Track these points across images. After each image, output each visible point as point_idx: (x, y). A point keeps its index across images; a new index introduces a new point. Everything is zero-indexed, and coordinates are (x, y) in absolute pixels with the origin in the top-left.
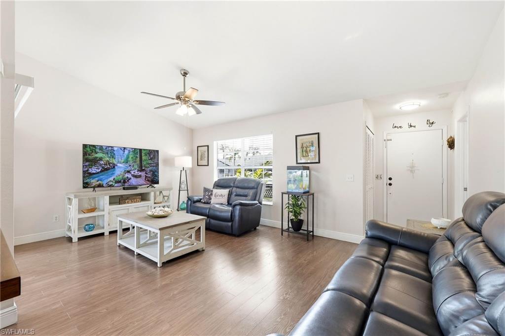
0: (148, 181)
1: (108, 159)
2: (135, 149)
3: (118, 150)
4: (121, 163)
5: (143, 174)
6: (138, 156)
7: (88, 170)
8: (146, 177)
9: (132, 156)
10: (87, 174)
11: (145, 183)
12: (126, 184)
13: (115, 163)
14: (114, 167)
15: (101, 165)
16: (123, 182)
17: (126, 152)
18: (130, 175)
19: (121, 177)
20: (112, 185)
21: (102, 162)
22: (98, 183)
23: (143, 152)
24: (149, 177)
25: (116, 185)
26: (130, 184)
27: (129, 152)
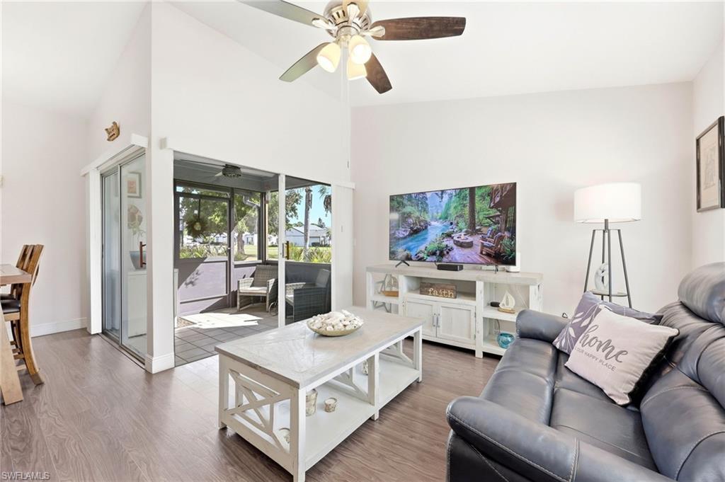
0: (488, 255)
1: (417, 214)
2: (461, 189)
3: (432, 196)
4: (436, 220)
5: (476, 240)
6: (467, 202)
7: (394, 234)
8: (483, 246)
9: (455, 205)
10: (394, 240)
11: (481, 260)
12: (445, 259)
13: (428, 220)
14: (426, 227)
15: (409, 225)
16: (440, 253)
17: (446, 197)
18: (452, 241)
19: (436, 245)
20: (423, 258)
21: (410, 220)
22: (405, 253)
23: (478, 193)
24: (491, 248)
25: (429, 259)
26: (450, 259)
27: (451, 198)
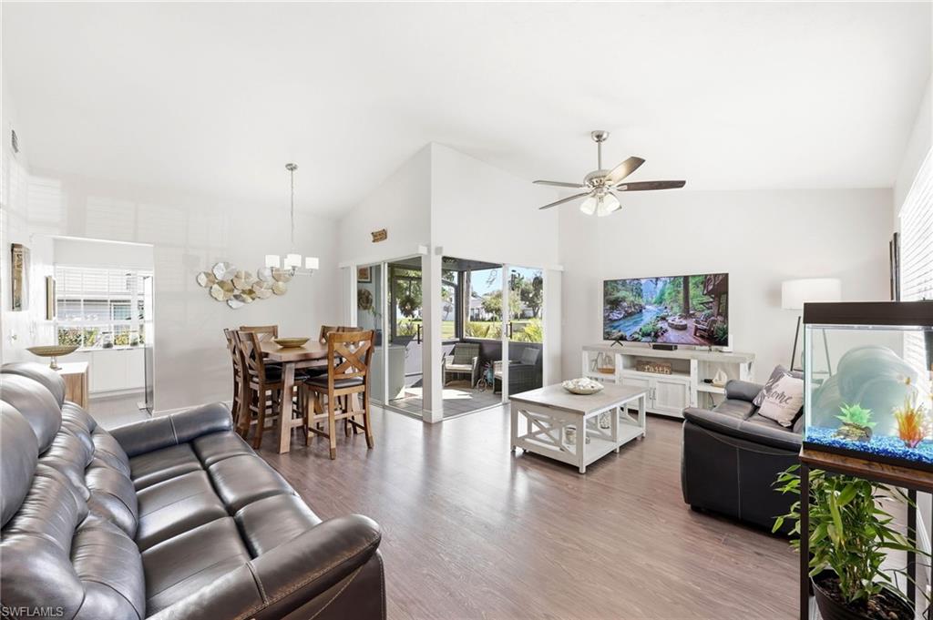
0: (702, 337)
1: (632, 299)
2: (675, 277)
3: (646, 282)
4: (650, 304)
5: (691, 323)
6: (681, 289)
7: (609, 316)
8: (697, 329)
9: (669, 291)
10: (609, 322)
11: (693, 340)
12: (659, 340)
13: (643, 304)
14: (641, 311)
15: (623, 308)
16: (654, 335)
17: (660, 284)
18: (666, 324)
19: (651, 326)
20: (638, 338)
21: (625, 304)
22: (620, 334)
23: (692, 281)
24: (705, 330)
25: (644, 339)
26: (665, 340)
27: (665, 285)
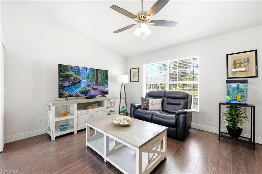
0: (102, 92)
1: (76, 76)
2: (93, 69)
3: (82, 69)
4: (84, 79)
5: (98, 87)
6: (95, 74)
7: (62, 84)
9: (91, 74)
10: (61, 87)
11: (100, 94)
12: (88, 95)
13: (81, 79)
14: (80, 82)
15: (71, 80)
16: (85, 93)
17: (88, 71)
18: (90, 88)
19: (84, 89)
20: (79, 95)
21: (72, 78)
22: (69, 94)
23: (99, 71)
25: (81, 95)
26: (90, 94)
27: (90, 71)
